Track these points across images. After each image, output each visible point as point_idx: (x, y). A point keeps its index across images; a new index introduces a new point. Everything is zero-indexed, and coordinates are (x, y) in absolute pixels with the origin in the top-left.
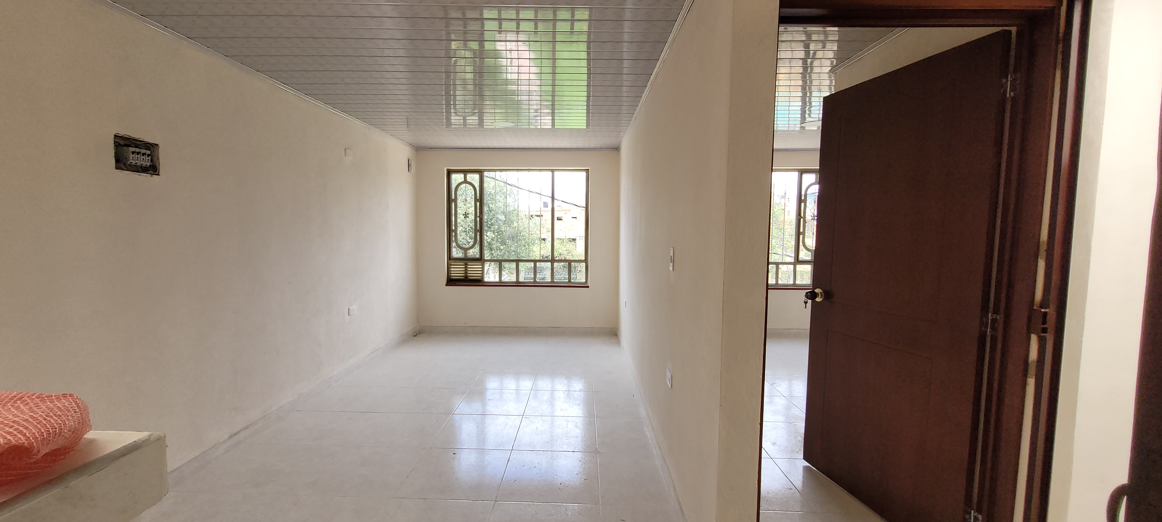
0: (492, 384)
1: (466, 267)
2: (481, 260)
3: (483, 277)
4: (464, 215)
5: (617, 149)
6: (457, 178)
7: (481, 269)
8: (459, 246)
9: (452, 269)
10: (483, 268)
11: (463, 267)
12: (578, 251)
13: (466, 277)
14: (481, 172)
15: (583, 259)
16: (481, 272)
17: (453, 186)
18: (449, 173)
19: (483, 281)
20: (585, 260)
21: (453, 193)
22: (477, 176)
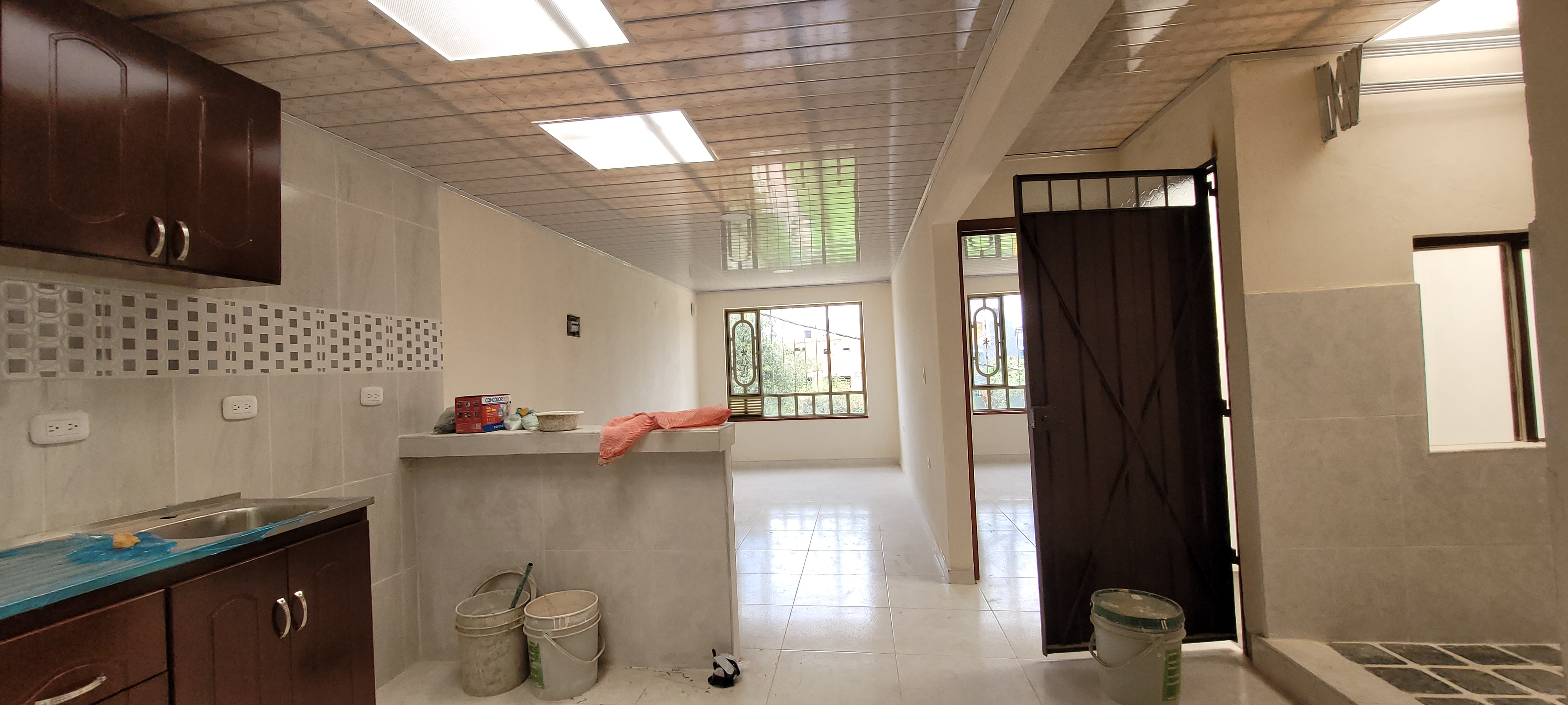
0: (775, 523)
1: (746, 403)
2: (760, 395)
3: (762, 412)
4: (742, 352)
5: (888, 281)
6: (734, 318)
7: (760, 405)
8: (739, 384)
9: (732, 406)
10: (763, 403)
11: (743, 403)
12: (856, 384)
13: (746, 413)
14: (757, 310)
15: (861, 389)
16: (760, 407)
17: (731, 325)
18: (727, 313)
19: (764, 416)
20: (863, 391)
21: (731, 332)
22: (753, 315)
